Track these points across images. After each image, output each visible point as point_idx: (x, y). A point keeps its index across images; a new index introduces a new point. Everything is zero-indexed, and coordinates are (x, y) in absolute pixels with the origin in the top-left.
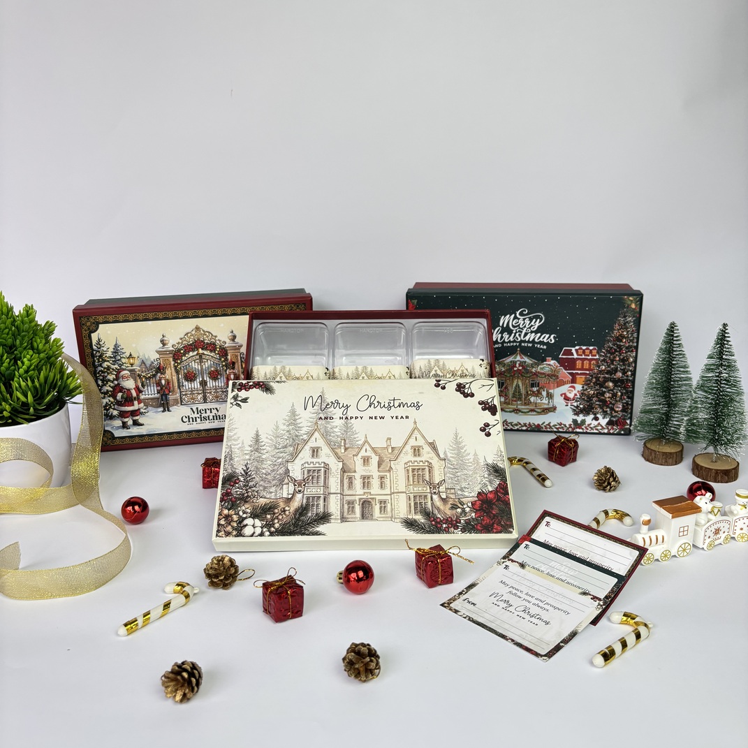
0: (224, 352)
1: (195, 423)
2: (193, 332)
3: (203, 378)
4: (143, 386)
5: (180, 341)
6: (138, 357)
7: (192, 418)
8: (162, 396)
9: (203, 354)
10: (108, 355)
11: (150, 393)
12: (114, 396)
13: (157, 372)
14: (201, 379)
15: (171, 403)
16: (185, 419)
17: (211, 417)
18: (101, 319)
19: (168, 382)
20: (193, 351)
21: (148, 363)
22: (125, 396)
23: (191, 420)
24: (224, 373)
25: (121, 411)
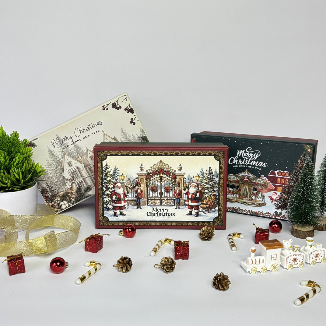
0: (174, 177)
1: (154, 216)
2: (158, 164)
3: (161, 191)
4: (128, 192)
5: (151, 169)
6: (127, 176)
7: (153, 214)
8: (137, 199)
9: (163, 177)
10: (110, 174)
11: (131, 197)
12: (111, 197)
13: (136, 185)
14: (160, 191)
15: (142, 203)
16: (149, 214)
17: (163, 214)
18: (108, 153)
19: (141, 191)
20: (157, 175)
21: (132, 180)
22: (117, 197)
23: (152, 214)
24: (173, 189)
25: (114, 206)
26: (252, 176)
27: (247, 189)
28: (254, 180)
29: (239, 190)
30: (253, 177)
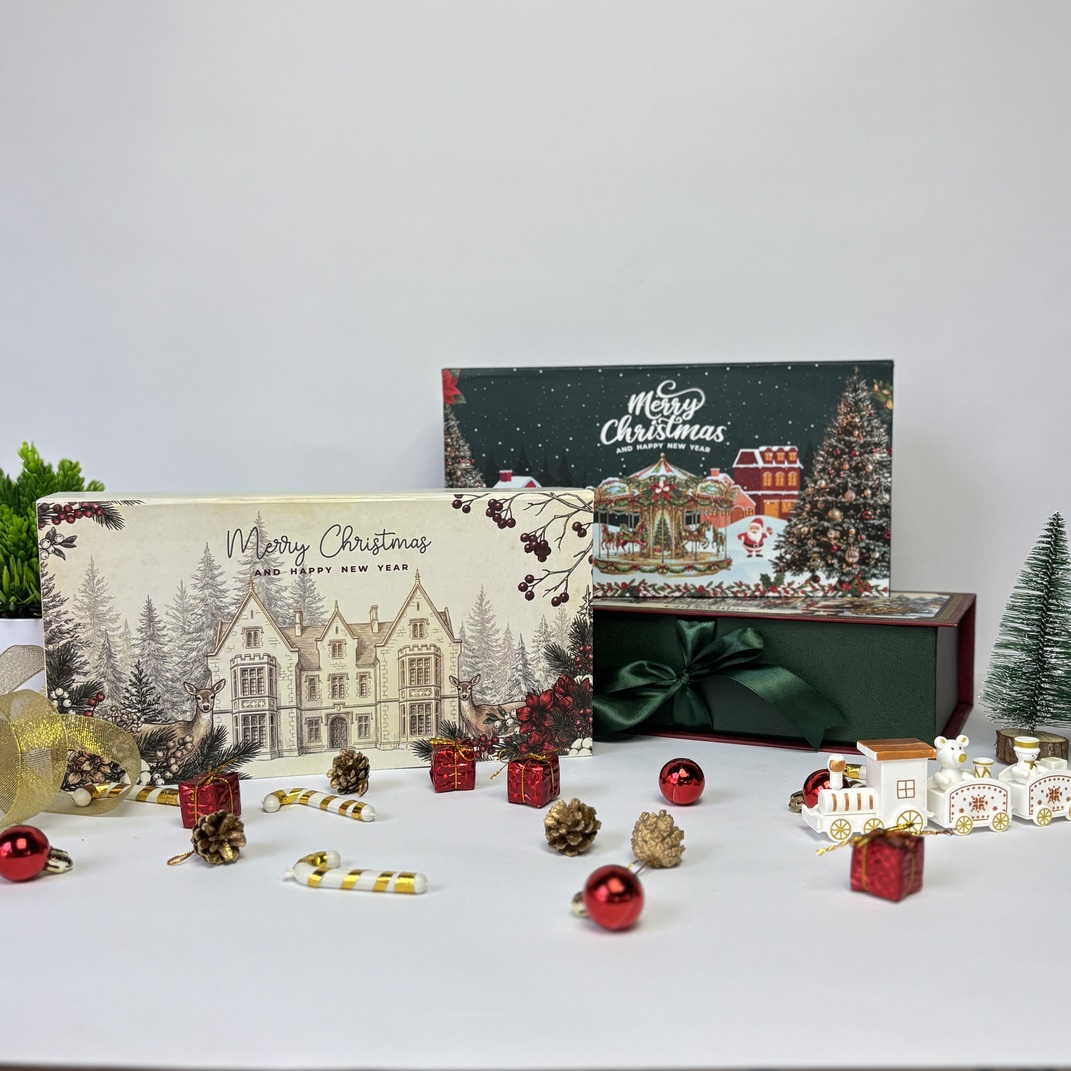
26: (680, 475)
27: (668, 521)
28: (688, 487)
29: (642, 527)
30: (685, 478)
